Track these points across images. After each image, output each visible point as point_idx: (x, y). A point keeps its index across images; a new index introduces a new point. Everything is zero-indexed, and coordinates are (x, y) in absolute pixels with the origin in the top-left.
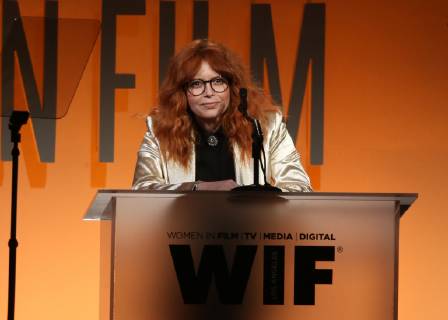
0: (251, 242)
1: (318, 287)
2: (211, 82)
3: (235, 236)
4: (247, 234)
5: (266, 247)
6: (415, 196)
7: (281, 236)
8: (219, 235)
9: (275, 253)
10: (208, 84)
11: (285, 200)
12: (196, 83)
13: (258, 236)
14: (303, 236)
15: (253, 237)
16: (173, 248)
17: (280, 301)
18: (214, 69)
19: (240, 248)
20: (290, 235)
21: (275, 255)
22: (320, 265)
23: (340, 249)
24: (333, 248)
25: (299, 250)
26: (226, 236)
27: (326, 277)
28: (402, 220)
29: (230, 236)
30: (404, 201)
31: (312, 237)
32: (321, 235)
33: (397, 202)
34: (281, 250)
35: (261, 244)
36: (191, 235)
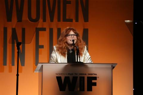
0: (76, 76)
1: (93, 87)
2: (73, 35)
3: (72, 74)
4: (75, 74)
5: (80, 77)
6: (117, 64)
7: (83, 74)
8: (69, 74)
10: (72, 35)
12: (69, 35)
13: (78, 74)
14: (89, 74)
16: (57, 77)
17: (84, 90)
18: (73, 32)
19: (73, 77)
20: (86, 74)
21: (82, 79)
22: (93, 81)
23: (98, 77)
24: (96, 77)
25: (88, 77)
27: (95, 84)
28: (113, 70)
30: (114, 65)
31: (92, 74)
32: (94, 74)
33: (112, 66)
34: (84, 77)
35: (79, 76)
36: (61, 74)
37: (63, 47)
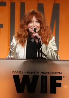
1: (57, 88)
3: (32, 72)
4: (36, 72)
9: (44, 78)
11: (47, 62)
13: (39, 73)
14: (52, 73)
15: (38, 73)
16: (14, 76)
17: (46, 92)
19: (34, 76)
20: (49, 72)
22: (58, 81)
23: (64, 77)
24: (62, 76)
25: (51, 77)
26: (30, 73)
27: (60, 85)
29: (31, 72)
31: (55, 73)
32: (58, 72)
34: (46, 77)
35: (40, 75)
36: (19, 72)
37: (23, 35)
